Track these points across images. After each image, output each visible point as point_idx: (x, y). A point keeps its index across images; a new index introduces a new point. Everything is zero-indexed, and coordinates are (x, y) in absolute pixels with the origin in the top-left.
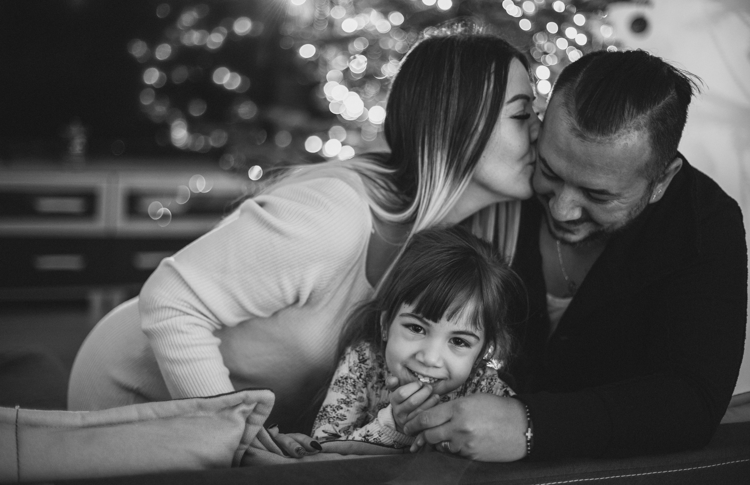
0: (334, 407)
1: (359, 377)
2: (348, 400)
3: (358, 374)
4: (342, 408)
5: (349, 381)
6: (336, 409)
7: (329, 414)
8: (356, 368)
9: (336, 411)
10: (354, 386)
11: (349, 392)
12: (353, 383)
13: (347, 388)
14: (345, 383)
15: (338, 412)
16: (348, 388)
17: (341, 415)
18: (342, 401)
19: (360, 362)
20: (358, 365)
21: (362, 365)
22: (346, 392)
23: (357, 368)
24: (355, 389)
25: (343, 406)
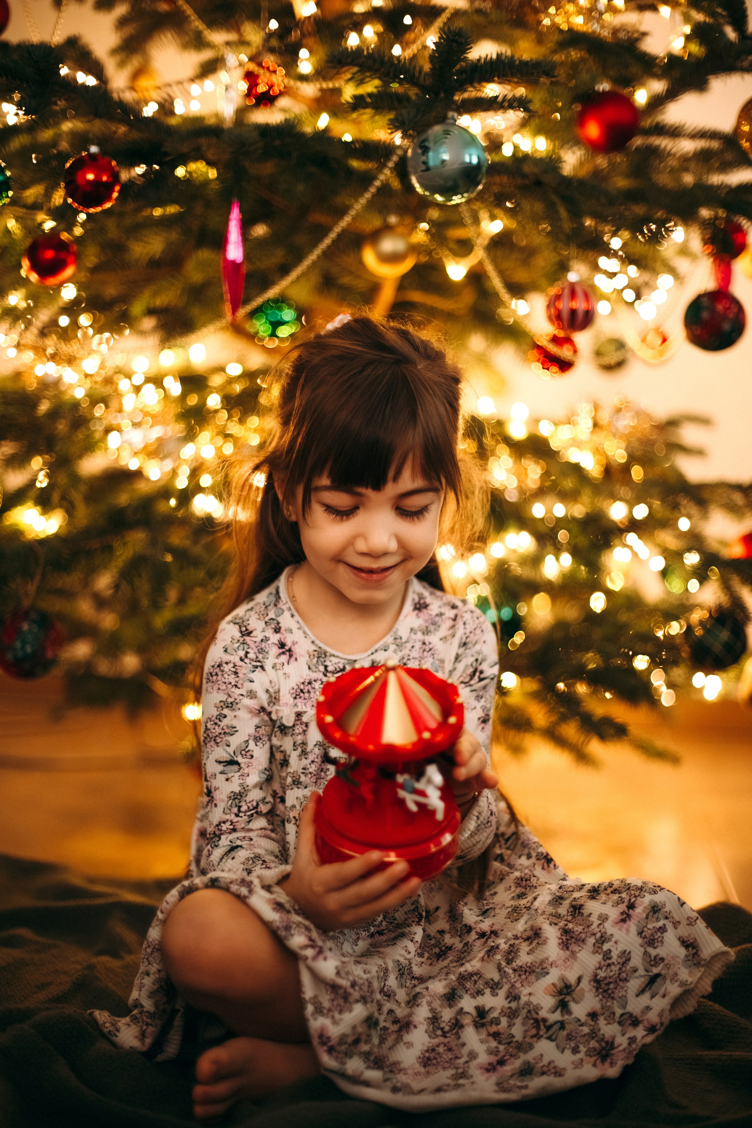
0: (214, 718)
1: (243, 657)
2: (230, 700)
3: (242, 653)
4: (225, 716)
5: (226, 668)
6: (217, 721)
7: (212, 733)
8: (236, 645)
9: (219, 723)
10: (236, 673)
11: (229, 686)
12: (234, 670)
13: (224, 680)
14: (220, 673)
15: (222, 724)
16: (227, 681)
17: (228, 727)
18: (222, 704)
19: (243, 635)
20: (238, 641)
21: (247, 639)
22: (223, 687)
23: (239, 644)
24: (237, 679)
25: (226, 711)
